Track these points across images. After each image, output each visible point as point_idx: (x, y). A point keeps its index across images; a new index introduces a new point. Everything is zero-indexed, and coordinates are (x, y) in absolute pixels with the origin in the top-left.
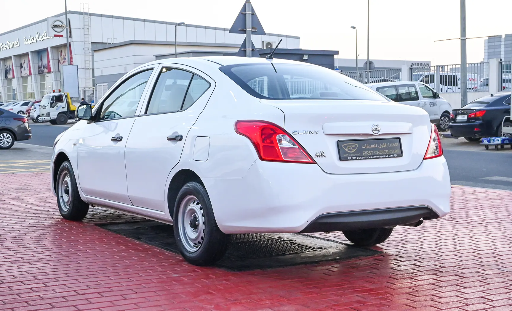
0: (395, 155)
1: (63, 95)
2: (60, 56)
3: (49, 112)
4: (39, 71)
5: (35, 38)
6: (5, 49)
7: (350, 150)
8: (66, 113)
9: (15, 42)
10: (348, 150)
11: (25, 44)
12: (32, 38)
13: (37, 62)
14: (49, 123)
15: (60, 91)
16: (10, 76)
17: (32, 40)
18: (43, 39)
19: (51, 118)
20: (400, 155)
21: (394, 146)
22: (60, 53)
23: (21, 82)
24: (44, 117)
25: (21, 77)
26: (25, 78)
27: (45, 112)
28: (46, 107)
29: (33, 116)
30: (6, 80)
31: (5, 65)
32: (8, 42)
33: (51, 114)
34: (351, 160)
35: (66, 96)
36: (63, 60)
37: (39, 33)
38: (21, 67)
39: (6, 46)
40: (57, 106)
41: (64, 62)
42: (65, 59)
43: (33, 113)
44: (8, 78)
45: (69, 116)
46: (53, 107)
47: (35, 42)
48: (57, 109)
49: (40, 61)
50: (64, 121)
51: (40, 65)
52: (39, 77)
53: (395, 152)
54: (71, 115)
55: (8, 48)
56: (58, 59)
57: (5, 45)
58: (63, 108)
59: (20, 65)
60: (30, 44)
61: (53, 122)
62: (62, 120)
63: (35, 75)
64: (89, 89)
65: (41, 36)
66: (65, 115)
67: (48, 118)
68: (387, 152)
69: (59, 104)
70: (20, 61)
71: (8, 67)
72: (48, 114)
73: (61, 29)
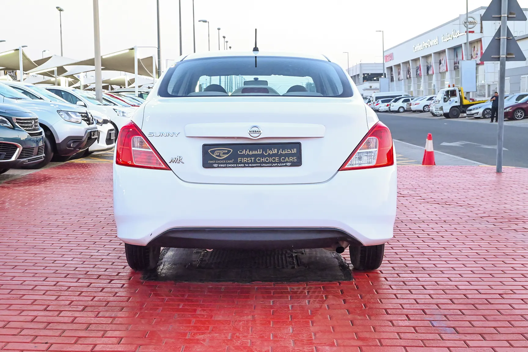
0: (288, 164)
1: (456, 90)
2: (473, 52)
3: (442, 107)
4: (455, 67)
5: (451, 36)
6: (427, 47)
7: (219, 156)
8: (459, 107)
9: (435, 40)
10: (216, 156)
11: (443, 41)
12: (449, 35)
13: (453, 58)
14: (444, 117)
15: (454, 86)
16: (430, 72)
17: (449, 37)
18: (458, 36)
19: (444, 112)
20: (298, 163)
21: (290, 152)
22: (473, 48)
23: (439, 79)
24: (438, 111)
25: (440, 73)
26: (443, 74)
27: (439, 106)
28: (440, 101)
29: (432, 110)
30: (427, 76)
31: (427, 62)
32: (429, 40)
33: (443, 108)
34: (218, 167)
35: (460, 91)
36: (476, 56)
37: (454, 31)
38: (440, 63)
39: (427, 45)
40: (450, 101)
41: (476, 57)
42: (477, 54)
43: (432, 107)
44: (429, 74)
45: (462, 111)
46: (446, 102)
47: (452, 39)
48: (450, 104)
49: (456, 57)
50: (457, 114)
51: (456, 61)
52: (454, 72)
53: (290, 159)
54: (463, 109)
55: (429, 46)
56: (471, 55)
57: (426, 43)
58: (456, 102)
59: (439, 62)
60: (447, 41)
61: (447, 115)
62: (454, 114)
63: (451, 70)
64: (493, 84)
65: (456, 33)
66: (458, 109)
67: (441, 112)
68: (276, 159)
69: (452, 99)
70: (439, 57)
71: (430, 63)
72: (441, 109)
73: (473, 25)
